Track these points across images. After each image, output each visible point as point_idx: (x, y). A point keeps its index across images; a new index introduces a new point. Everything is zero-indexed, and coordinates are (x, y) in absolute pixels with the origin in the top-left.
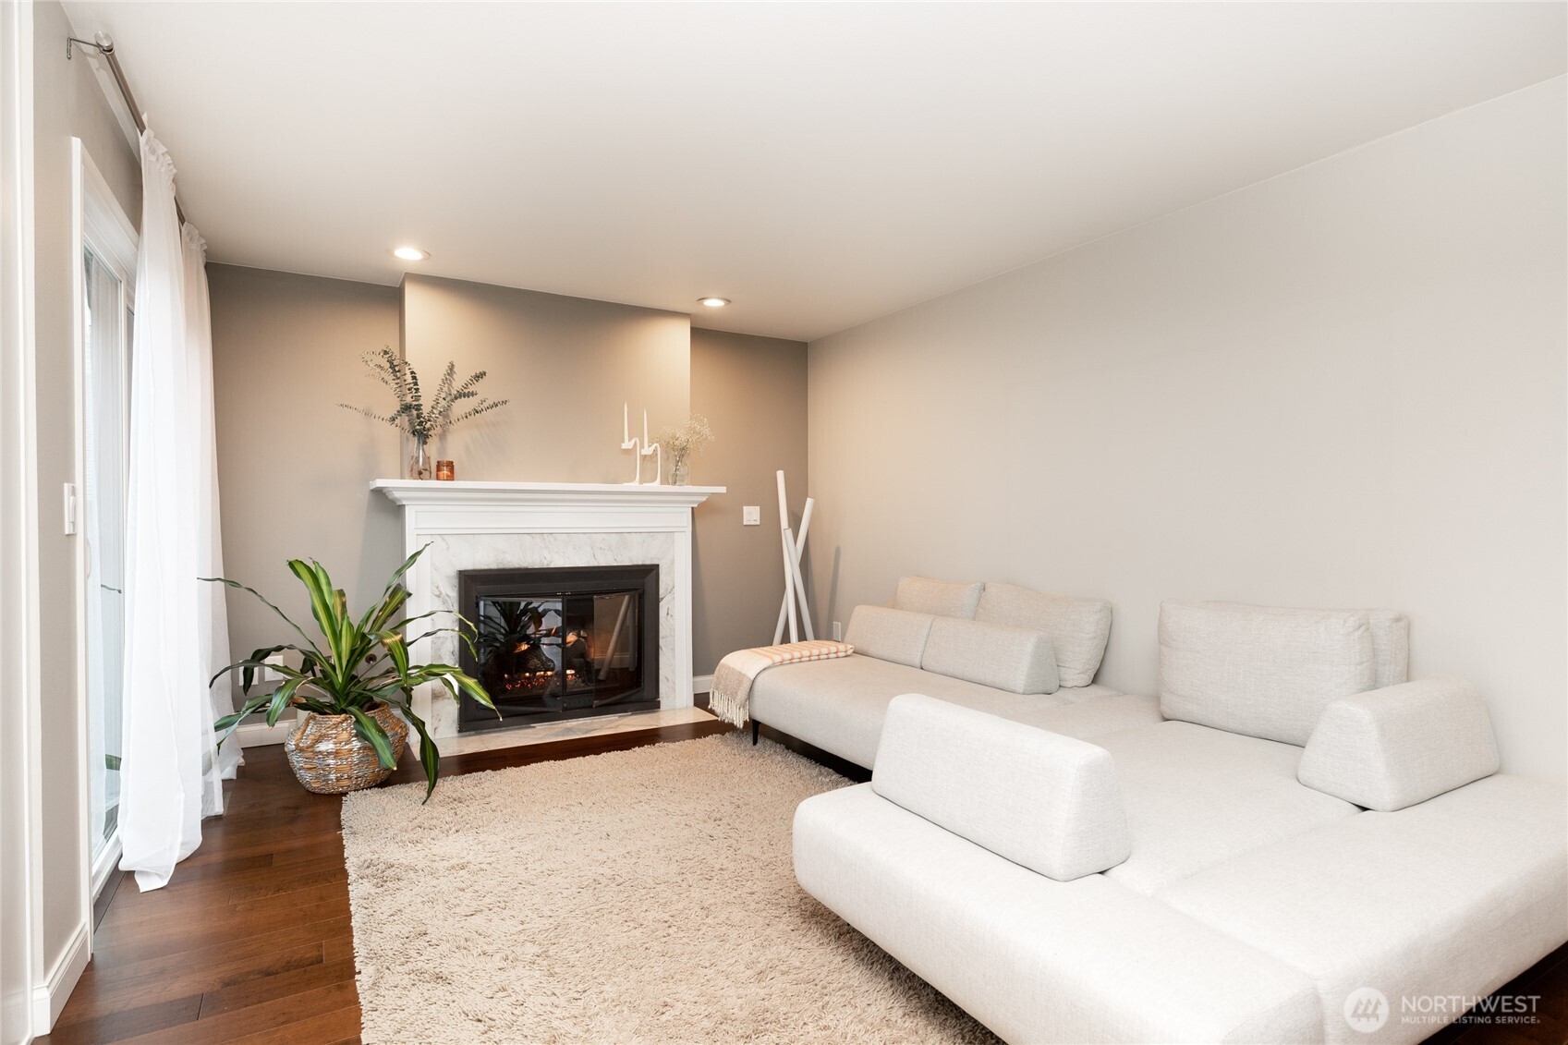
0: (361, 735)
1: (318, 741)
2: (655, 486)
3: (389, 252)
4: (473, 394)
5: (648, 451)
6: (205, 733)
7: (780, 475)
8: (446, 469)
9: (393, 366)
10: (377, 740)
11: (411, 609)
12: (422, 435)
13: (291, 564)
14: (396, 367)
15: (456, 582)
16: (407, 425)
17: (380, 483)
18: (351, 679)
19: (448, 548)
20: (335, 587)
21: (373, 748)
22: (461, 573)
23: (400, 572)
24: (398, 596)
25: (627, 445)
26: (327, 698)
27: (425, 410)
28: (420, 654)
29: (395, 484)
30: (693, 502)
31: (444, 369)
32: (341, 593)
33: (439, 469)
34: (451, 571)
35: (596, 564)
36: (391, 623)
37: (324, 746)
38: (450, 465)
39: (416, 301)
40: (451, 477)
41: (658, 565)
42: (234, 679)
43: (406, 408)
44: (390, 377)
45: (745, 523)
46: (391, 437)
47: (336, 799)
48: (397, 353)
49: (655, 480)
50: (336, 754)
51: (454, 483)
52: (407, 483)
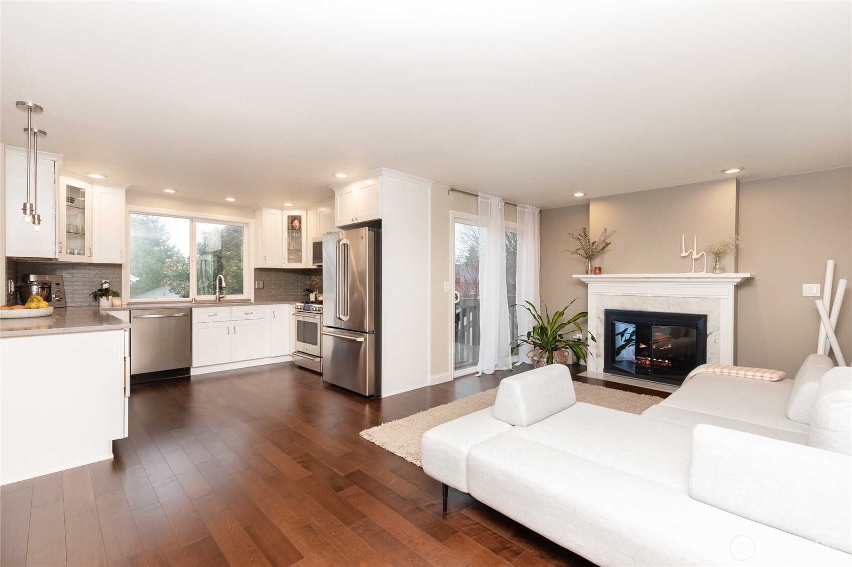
2: (702, 274)
7: (830, 263)
12: (590, 258)
15: (603, 314)
17: (577, 276)
19: (602, 300)
22: (606, 310)
25: (684, 254)
30: (735, 282)
31: (604, 228)
33: (597, 270)
34: (603, 309)
38: (600, 269)
39: (594, 209)
40: (600, 273)
41: (706, 316)
45: (804, 295)
49: (705, 271)
51: (602, 275)
52: (585, 276)
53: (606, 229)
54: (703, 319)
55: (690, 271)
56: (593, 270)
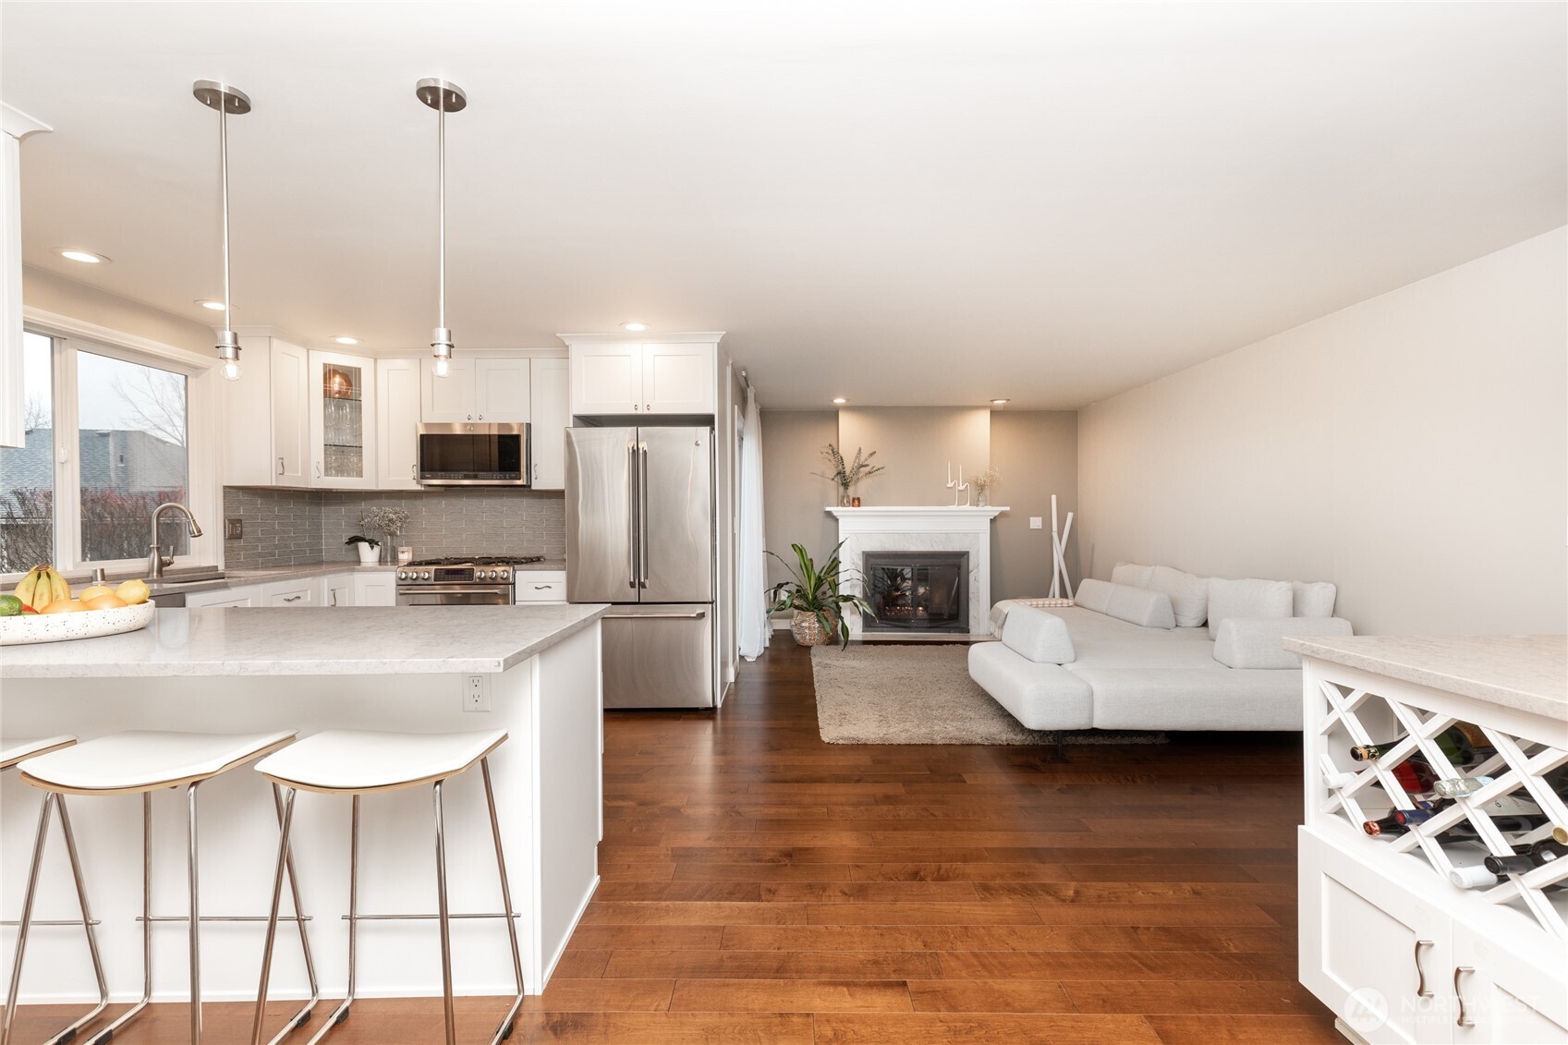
0: (819, 621)
1: (802, 622)
2: (967, 507)
3: (832, 401)
4: (867, 465)
5: (961, 488)
6: (763, 614)
7: (1054, 497)
8: (856, 502)
9: (833, 452)
10: (825, 623)
11: (841, 568)
12: (846, 485)
13: (793, 546)
14: (835, 452)
15: (862, 557)
16: (840, 482)
17: (828, 509)
18: (815, 598)
19: (860, 540)
20: (809, 557)
21: (824, 628)
22: (863, 552)
23: (836, 550)
24: (835, 563)
25: (950, 485)
26: (805, 605)
27: (848, 473)
28: (844, 590)
29: (836, 510)
30: (991, 516)
31: (856, 452)
32: (811, 560)
33: (853, 501)
34: (860, 552)
36: (832, 573)
37: (804, 624)
38: (859, 499)
39: (846, 421)
40: (859, 506)
41: (968, 553)
42: (770, 595)
43: (839, 473)
44: (831, 457)
45: (1031, 527)
46: (833, 489)
47: (809, 648)
48: (835, 447)
49: (968, 504)
50: (809, 628)
51: (861, 508)
52: (840, 508)
53: (860, 449)
54: (966, 556)
55: (953, 504)
56: (851, 501)
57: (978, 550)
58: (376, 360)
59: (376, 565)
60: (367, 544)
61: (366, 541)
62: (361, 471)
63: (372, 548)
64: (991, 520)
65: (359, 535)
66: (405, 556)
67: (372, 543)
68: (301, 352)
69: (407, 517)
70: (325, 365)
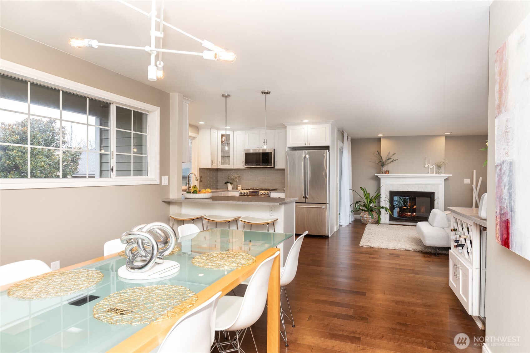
0: (370, 215)
2: (434, 175)
3: (378, 135)
4: (392, 158)
5: (432, 167)
6: (349, 212)
7: (475, 171)
8: (387, 172)
9: (378, 154)
10: (372, 216)
11: (381, 196)
12: (383, 166)
13: (361, 188)
15: (389, 193)
19: (388, 186)
20: (367, 192)
22: (390, 191)
23: (378, 190)
24: (379, 194)
25: (427, 166)
26: (365, 209)
27: (383, 161)
28: (382, 204)
29: (379, 175)
30: (445, 178)
31: (388, 152)
32: (369, 193)
34: (388, 190)
35: (419, 191)
36: (376, 198)
37: (364, 216)
39: (383, 142)
40: (388, 174)
41: (434, 192)
42: (354, 205)
43: (380, 161)
44: (377, 156)
45: (465, 183)
47: (366, 224)
48: (379, 152)
49: (434, 173)
50: (367, 217)
51: (389, 175)
52: (381, 175)
54: (433, 194)
55: (428, 173)
56: (385, 172)
57: (439, 192)
58: (233, 132)
59: (232, 190)
60: (230, 184)
61: (229, 183)
62: (229, 163)
63: (231, 185)
64: (445, 180)
65: (228, 181)
66: (240, 188)
67: (231, 183)
68: (216, 131)
69: (240, 176)
70: (221, 134)
